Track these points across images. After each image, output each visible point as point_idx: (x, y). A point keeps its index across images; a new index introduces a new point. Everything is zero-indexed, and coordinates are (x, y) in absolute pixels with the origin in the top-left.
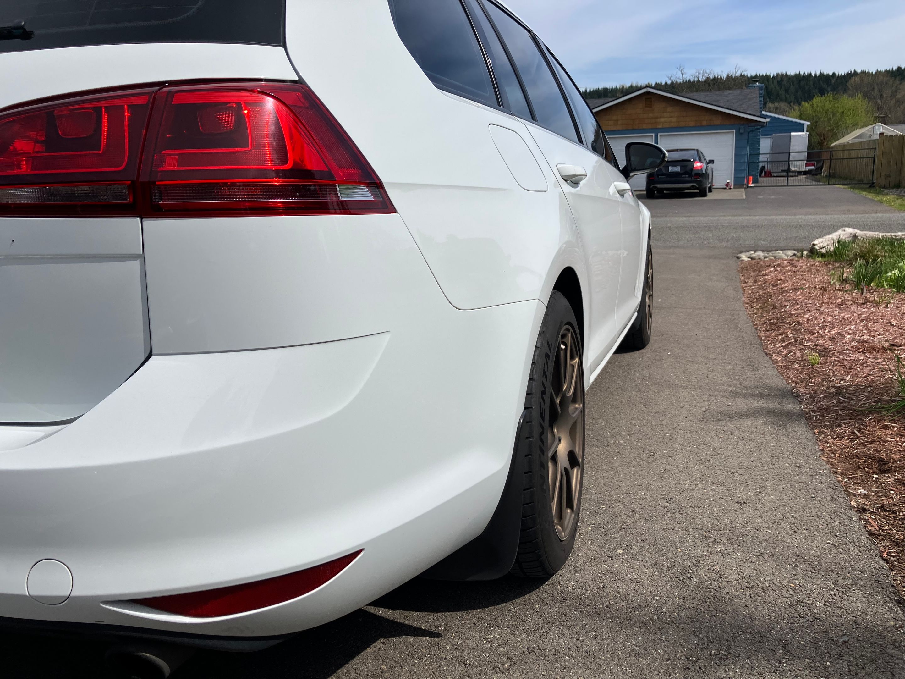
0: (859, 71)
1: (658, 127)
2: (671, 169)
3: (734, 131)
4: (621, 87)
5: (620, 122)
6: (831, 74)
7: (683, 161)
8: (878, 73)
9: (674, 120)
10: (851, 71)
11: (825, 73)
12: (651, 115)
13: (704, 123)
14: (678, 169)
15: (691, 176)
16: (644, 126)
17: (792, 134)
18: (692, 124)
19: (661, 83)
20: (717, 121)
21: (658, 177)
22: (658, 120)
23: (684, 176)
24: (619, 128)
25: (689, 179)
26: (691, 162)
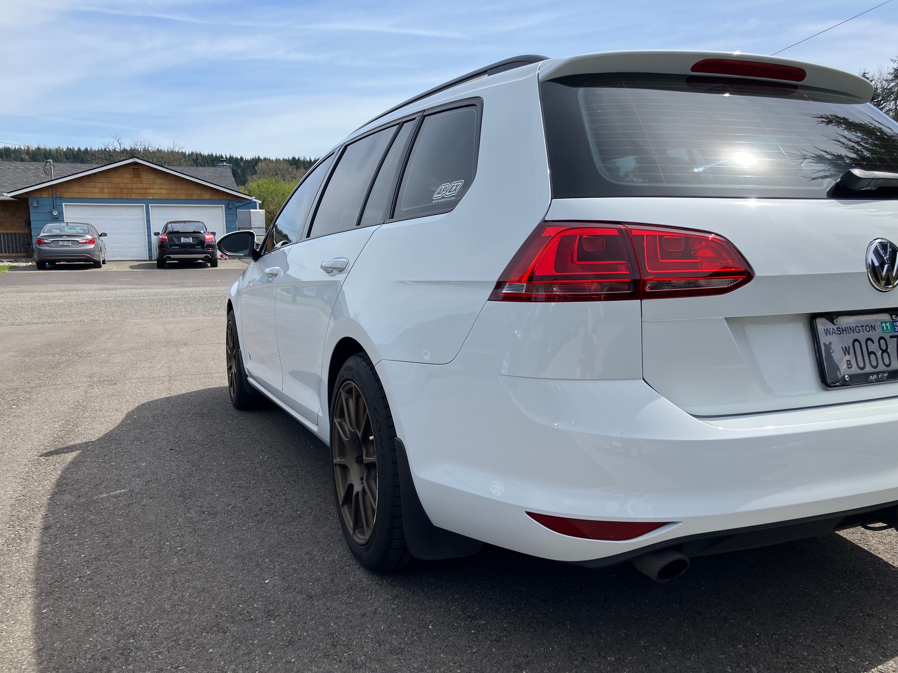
0: (262, 157)
1: (148, 198)
2: (183, 240)
3: (224, 206)
4: (26, 148)
5: (106, 190)
6: (239, 158)
7: (194, 232)
8: (277, 161)
9: (164, 192)
10: (256, 157)
11: (234, 157)
12: (140, 186)
13: (195, 197)
14: (190, 240)
15: (203, 247)
16: (134, 196)
17: (251, 210)
18: (182, 197)
19: (74, 149)
20: (207, 195)
21: (171, 247)
22: (148, 191)
23: (197, 247)
24: (105, 196)
25: (201, 250)
26: (201, 234)
